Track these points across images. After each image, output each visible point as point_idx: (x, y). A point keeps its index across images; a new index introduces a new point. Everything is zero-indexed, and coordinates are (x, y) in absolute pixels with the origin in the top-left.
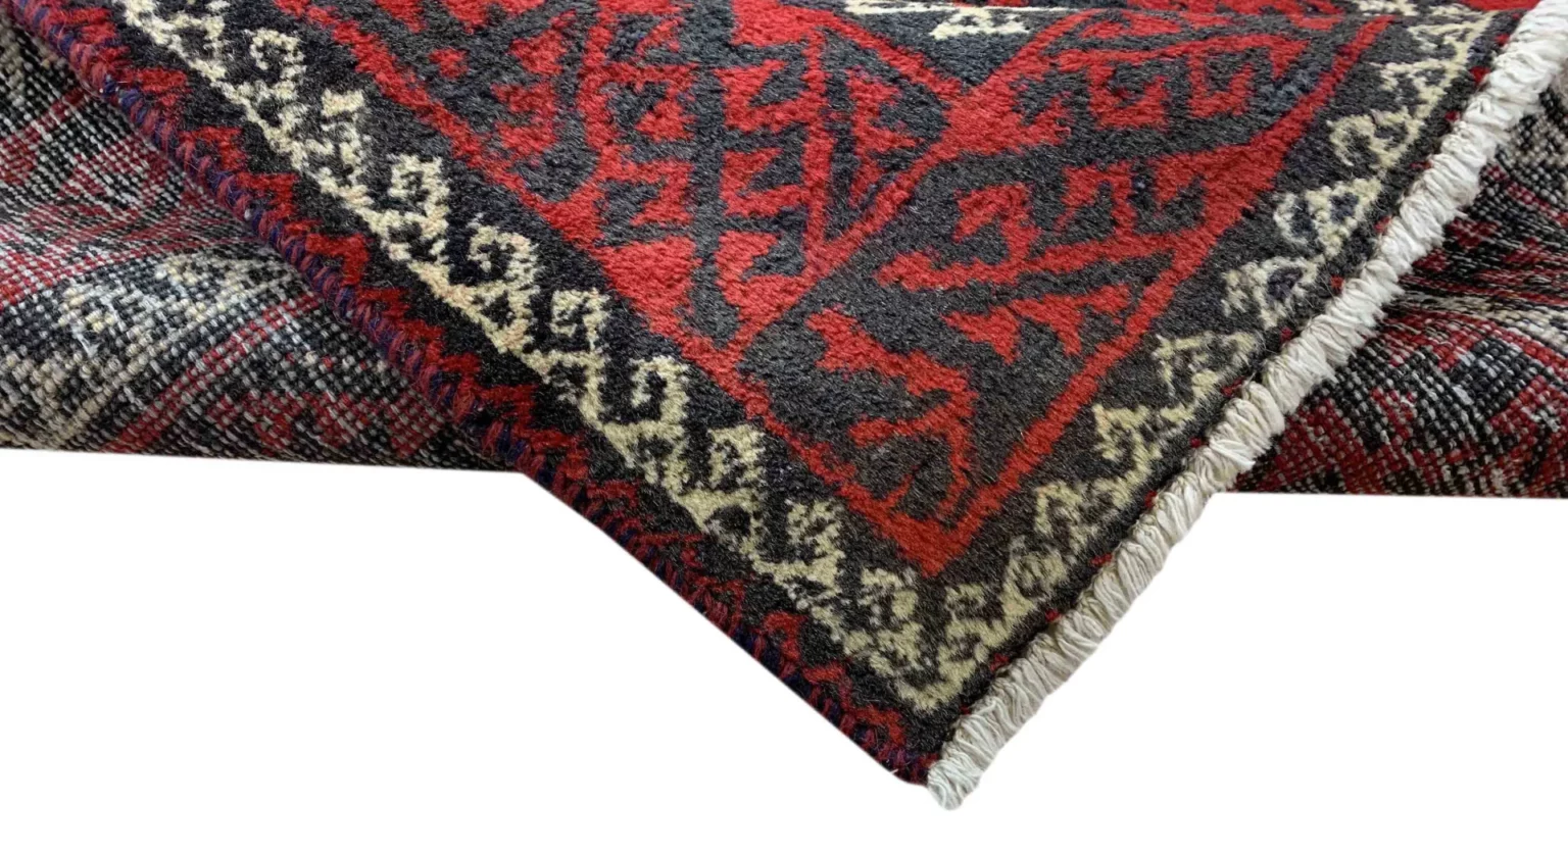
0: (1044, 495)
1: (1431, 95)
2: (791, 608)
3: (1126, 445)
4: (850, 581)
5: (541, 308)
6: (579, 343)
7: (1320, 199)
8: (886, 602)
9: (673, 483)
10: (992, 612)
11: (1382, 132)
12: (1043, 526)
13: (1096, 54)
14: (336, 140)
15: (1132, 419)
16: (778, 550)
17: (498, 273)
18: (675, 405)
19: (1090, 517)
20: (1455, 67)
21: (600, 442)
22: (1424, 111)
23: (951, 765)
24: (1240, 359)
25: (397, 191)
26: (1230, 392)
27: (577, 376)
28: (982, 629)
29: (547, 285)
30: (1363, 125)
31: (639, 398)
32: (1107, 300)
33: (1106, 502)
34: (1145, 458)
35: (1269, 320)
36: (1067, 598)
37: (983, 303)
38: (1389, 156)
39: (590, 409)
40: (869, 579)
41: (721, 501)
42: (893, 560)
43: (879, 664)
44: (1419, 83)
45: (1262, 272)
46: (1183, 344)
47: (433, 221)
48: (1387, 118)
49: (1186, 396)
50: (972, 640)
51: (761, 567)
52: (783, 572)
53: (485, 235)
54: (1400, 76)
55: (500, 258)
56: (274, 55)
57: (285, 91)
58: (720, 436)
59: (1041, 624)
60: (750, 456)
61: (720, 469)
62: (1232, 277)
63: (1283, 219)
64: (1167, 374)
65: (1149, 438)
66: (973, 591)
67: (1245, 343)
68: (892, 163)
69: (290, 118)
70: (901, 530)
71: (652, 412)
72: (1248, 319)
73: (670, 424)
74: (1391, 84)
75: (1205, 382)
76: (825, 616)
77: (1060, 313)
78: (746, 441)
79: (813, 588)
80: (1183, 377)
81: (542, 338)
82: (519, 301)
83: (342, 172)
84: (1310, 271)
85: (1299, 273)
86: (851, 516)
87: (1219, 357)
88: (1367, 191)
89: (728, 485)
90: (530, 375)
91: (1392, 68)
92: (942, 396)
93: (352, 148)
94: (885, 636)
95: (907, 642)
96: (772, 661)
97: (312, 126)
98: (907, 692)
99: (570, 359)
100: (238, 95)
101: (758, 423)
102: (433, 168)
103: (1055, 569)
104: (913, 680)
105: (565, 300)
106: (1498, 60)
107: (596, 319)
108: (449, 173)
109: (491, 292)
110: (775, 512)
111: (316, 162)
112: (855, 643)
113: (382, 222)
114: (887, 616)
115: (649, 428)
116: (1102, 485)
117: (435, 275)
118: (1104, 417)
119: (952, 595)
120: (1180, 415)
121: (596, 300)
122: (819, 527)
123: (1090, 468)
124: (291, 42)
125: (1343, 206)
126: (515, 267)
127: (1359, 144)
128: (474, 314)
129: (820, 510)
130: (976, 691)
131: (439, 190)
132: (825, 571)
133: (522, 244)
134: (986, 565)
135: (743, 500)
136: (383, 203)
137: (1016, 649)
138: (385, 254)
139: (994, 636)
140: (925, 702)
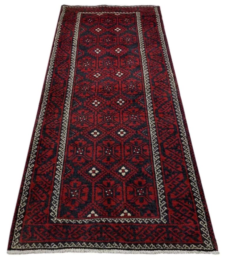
0: (28, 244)
1: (66, 246)
2: (13, 237)
3: (33, 246)
4: (16, 239)
5: (21, 214)
6: (20, 217)
7: (55, 245)
8: (17, 241)
9: (16, 227)
10: (19, 247)
11: (61, 245)
12: (26, 246)
13: (56, 228)
14: (24, 199)
15: (35, 245)
16: (16, 234)
17: (21, 211)
18: (20, 224)
19: (28, 247)
20: (69, 246)
21: (16, 222)
22: (64, 247)
23: (10, 251)
24: (42, 248)
25: (23, 204)
26: (40, 249)
27: (19, 219)
28: (18, 247)
29: (23, 214)
30: (61, 244)
31: (20, 222)
32: (40, 239)
33: (29, 247)
34: (33, 247)
35: (45, 247)
36: (23, 250)
37: (36, 233)
38: (60, 247)
39: (18, 220)
40: (17, 239)
41: (17, 229)
42: (19, 240)
43: (13, 244)
44: (67, 245)
45: (48, 245)
46: (41, 244)
47: (22, 207)
48: (62, 245)
49: (38, 247)
50: (17, 247)
51: (14, 234)
52: (15, 235)
53: (23, 209)
54: (66, 244)
55: (23, 211)
56: (26, 193)
57: (25, 195)
58: (20, 227)
59: (20, 250)
60: (20, 229)
61: (18, 228)
62: (46, 244)
63: (52, 244)
64: (38, 245)
65: (34, 247)
66: (20, 245)
67: (43, 247)
68: (41, 223)
69: (24, 197)
70: (21, 239)
71: (19, 223)
72: (44, 246)
73: (19, 224)
74: (65, 244)
75: (39, 247)
76: (14, 239)
77: (38, 237)
78: (21, 228)
79: (15, 237)
80: (39, 246)
81: (19, 216)
82: (21, 213)
83: (22, 201)
84: (50, 247)
85: (49, 247)
86: (20, 236)
87: (41, 247)
88: (57, 247)
89: (18, 229)
90: (17, 216)
91: (67, 243)
92: (29, 235)
93: (24, 200)
94: (14, 243)
95: (15, 244)
96: (10, 238)
97: (24, 198)
98: (12, 246)
99: (19, 218)
100: (23, 194)
101: (22, 228)
102: (25, 204)
103: (24, 248)
104: (13, 246)
105: (22, 215)
106: (72, 249)
107: (22, 217)
108: (26, 205)
109: (20, 212)
110: (18, 232)
111: (22, 200)
112: (13, 241)
113: (21, 205)
114: (16, 242)
115: (18, 223)
116: (30, 247)
117: (19, 209)
118: (34, 244)
119: (19, 244)
120: (36, 247)
121: (23, 216)
122: (18, 235)
123: (30, 245)
124: (27, 194)
125: (55, 247)
126: (22, 212)
127: (60, 245)
128: (19, 212)
129: (19, 234)
130: (14, 249)
131: (24, 205)
132: (16, 237)
133: (24, 211)
134: (22, 245)
135: (17, 230)
136: (22, 204)
137: (18, 250)
138: (19, 206)
139: (18, 248)
140: (12, 247)
